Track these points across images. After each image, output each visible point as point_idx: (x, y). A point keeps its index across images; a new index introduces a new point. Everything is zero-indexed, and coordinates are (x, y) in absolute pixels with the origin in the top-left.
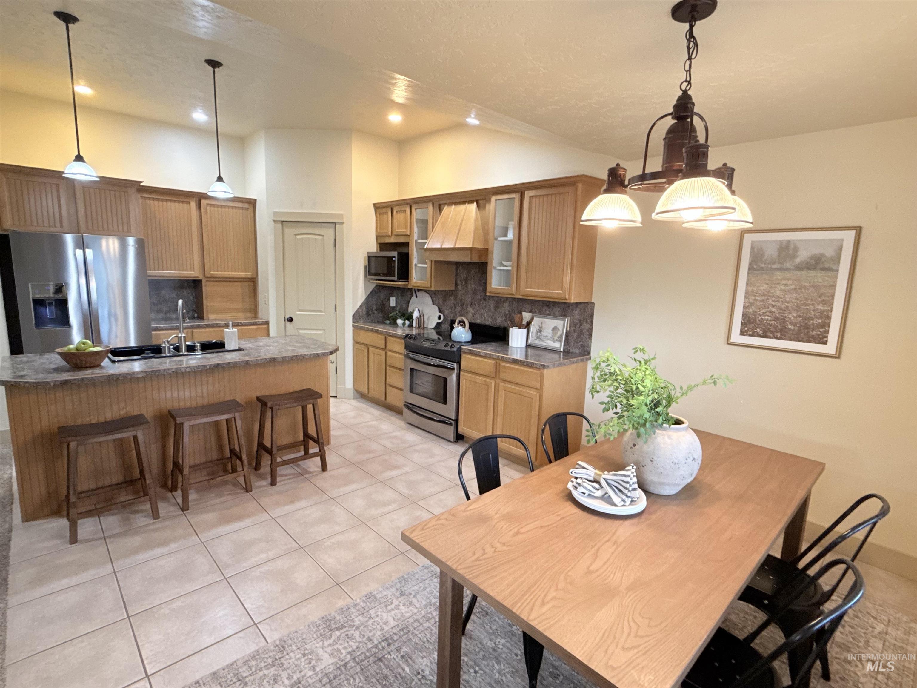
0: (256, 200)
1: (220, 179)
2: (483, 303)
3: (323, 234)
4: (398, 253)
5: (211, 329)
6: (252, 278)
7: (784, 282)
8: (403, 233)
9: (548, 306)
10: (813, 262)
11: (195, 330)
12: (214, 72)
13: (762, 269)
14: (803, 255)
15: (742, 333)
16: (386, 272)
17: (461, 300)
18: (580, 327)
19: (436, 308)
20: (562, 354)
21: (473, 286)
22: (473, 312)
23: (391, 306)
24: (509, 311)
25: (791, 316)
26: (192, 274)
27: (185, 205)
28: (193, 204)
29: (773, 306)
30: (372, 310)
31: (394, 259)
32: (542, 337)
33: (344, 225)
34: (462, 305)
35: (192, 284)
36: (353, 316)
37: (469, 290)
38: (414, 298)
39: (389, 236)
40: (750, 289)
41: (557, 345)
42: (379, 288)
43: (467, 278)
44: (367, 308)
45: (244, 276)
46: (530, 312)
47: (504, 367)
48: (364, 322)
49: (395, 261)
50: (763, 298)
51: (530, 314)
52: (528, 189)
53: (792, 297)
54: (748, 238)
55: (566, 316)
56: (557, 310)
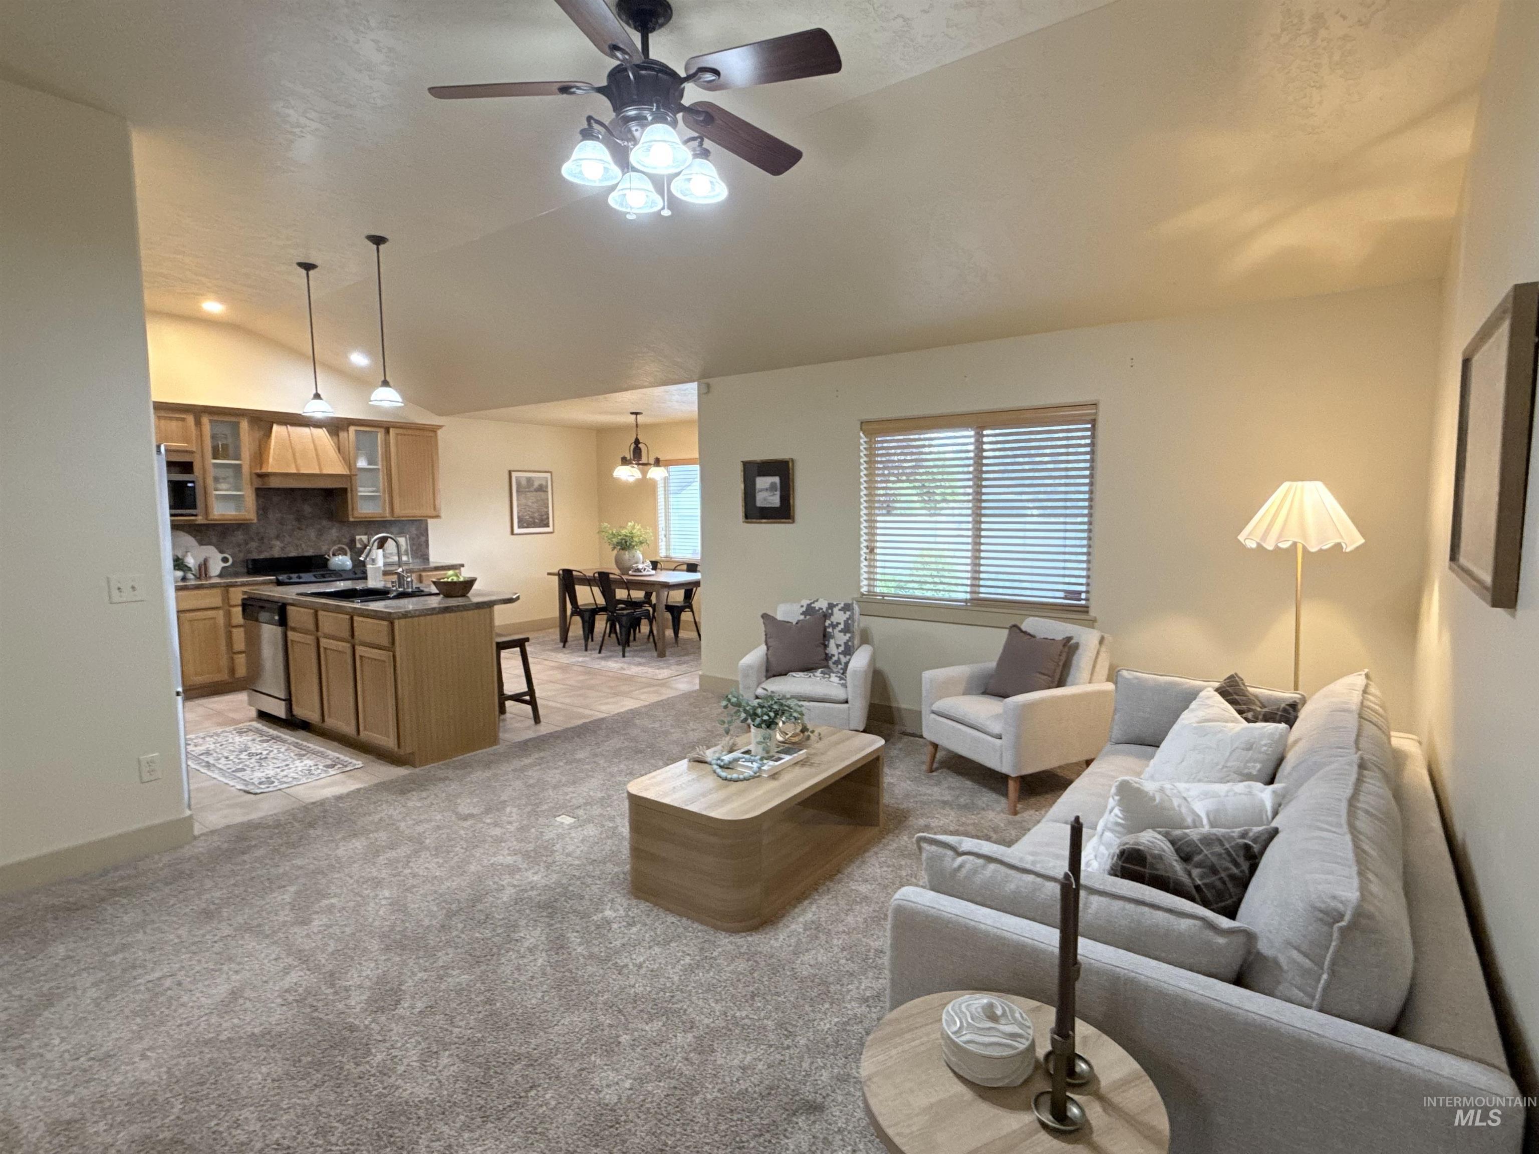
1: (317, 396)
7: (532, 498)
8: (178, 449)
9: (389, 527)
10: (540, 488)
12: (308, 274)
13: (522, 491)
14: (536, 484)
15: (519, 527)
19: (214, 549)
21: (277, 515)
24: (338, 538)
25: (536, 515)
29: (529, 511)
40: (519, 502)
46: (366, 534)
47: (427, 576)
49: (193, 487)
50: (525, 507)
52: (394, 427)
53: (535, 505)
54: (514, 475)
55: (405, 534)
56: (395, 530)
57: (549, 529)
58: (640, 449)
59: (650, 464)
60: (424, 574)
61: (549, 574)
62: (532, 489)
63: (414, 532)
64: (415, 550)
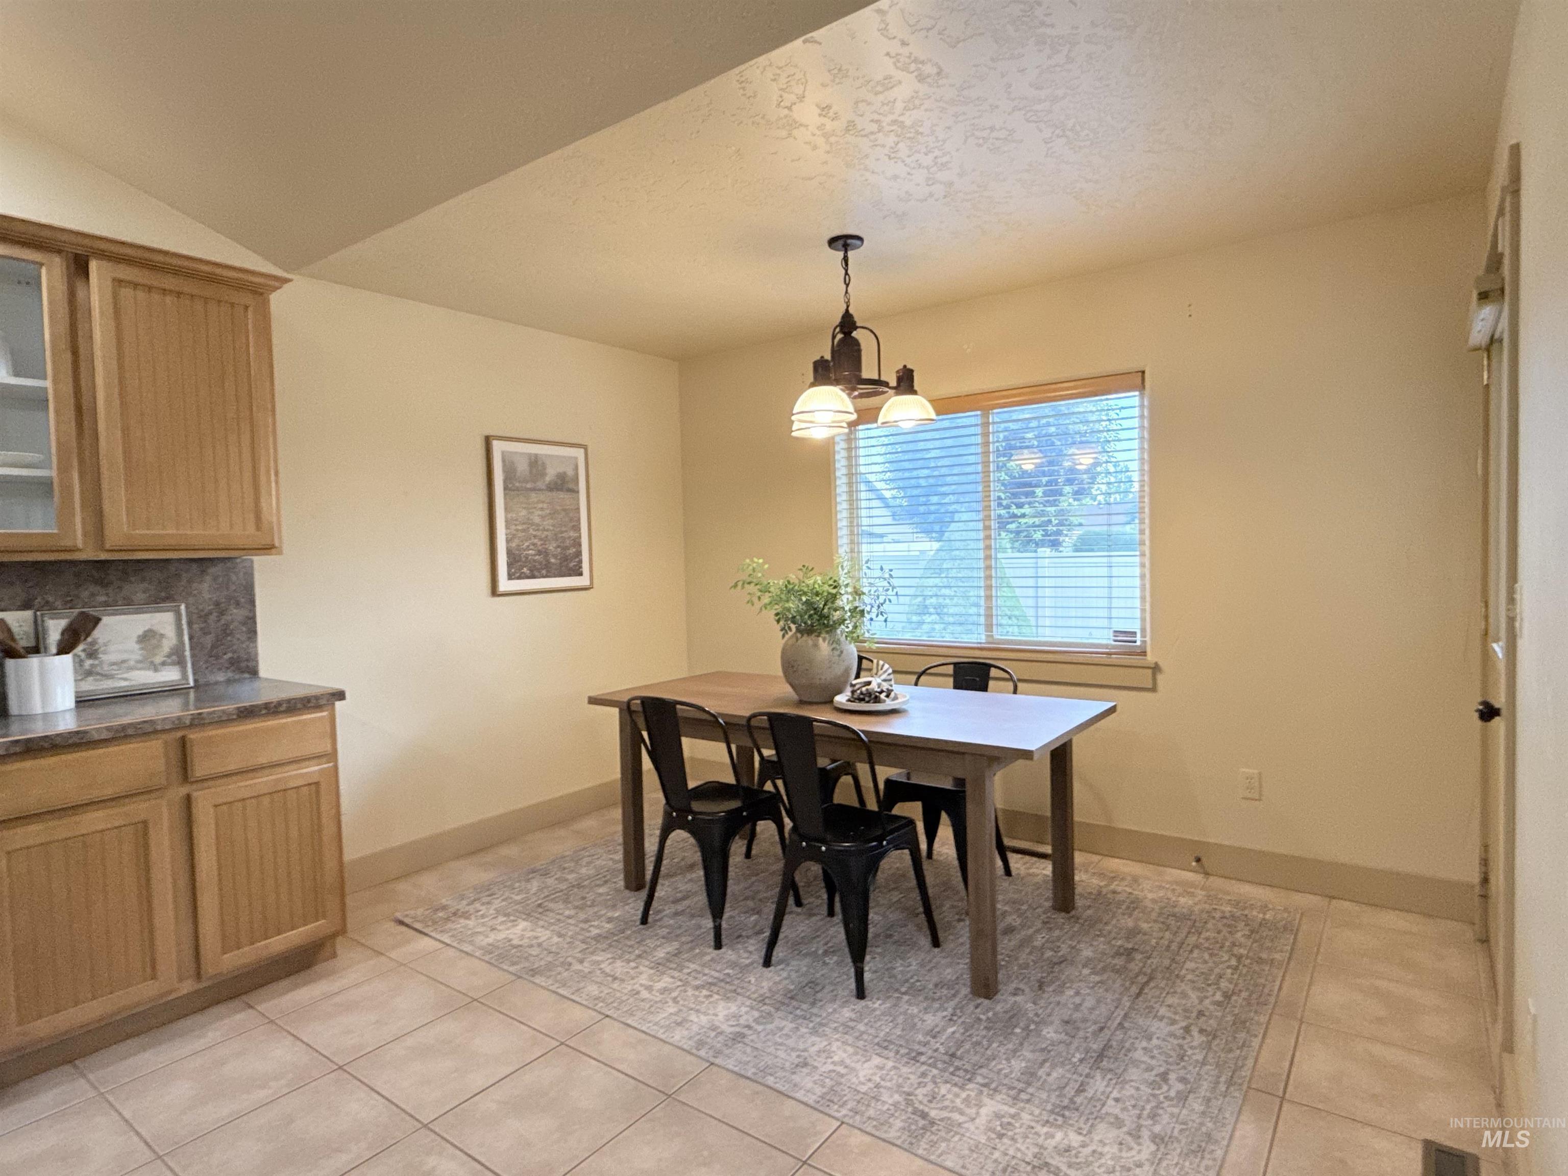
7: (540, 506)
10: (559, 482)
13: (518, 489)
14: (551, 473)
15: (511, 577)
18: (217, 620)
20: (192, 692)
25: (551, 547)
29: (535, 536)
32: (106, 667)
40: (509, 516)
46: (25, 606)
50: (525, 526)
51: (28, 614)
52: (103, 255)
53: (548, 523)
54: (497, 446)
55: (174, 601)
56: (138, 590)
57: (583, 581)
58: (856, 343)
59: (886, 384)
60: (193, 735)
61: (593, 701)
62: (540, 484)
63: (207, 596)
64: (209, 646)
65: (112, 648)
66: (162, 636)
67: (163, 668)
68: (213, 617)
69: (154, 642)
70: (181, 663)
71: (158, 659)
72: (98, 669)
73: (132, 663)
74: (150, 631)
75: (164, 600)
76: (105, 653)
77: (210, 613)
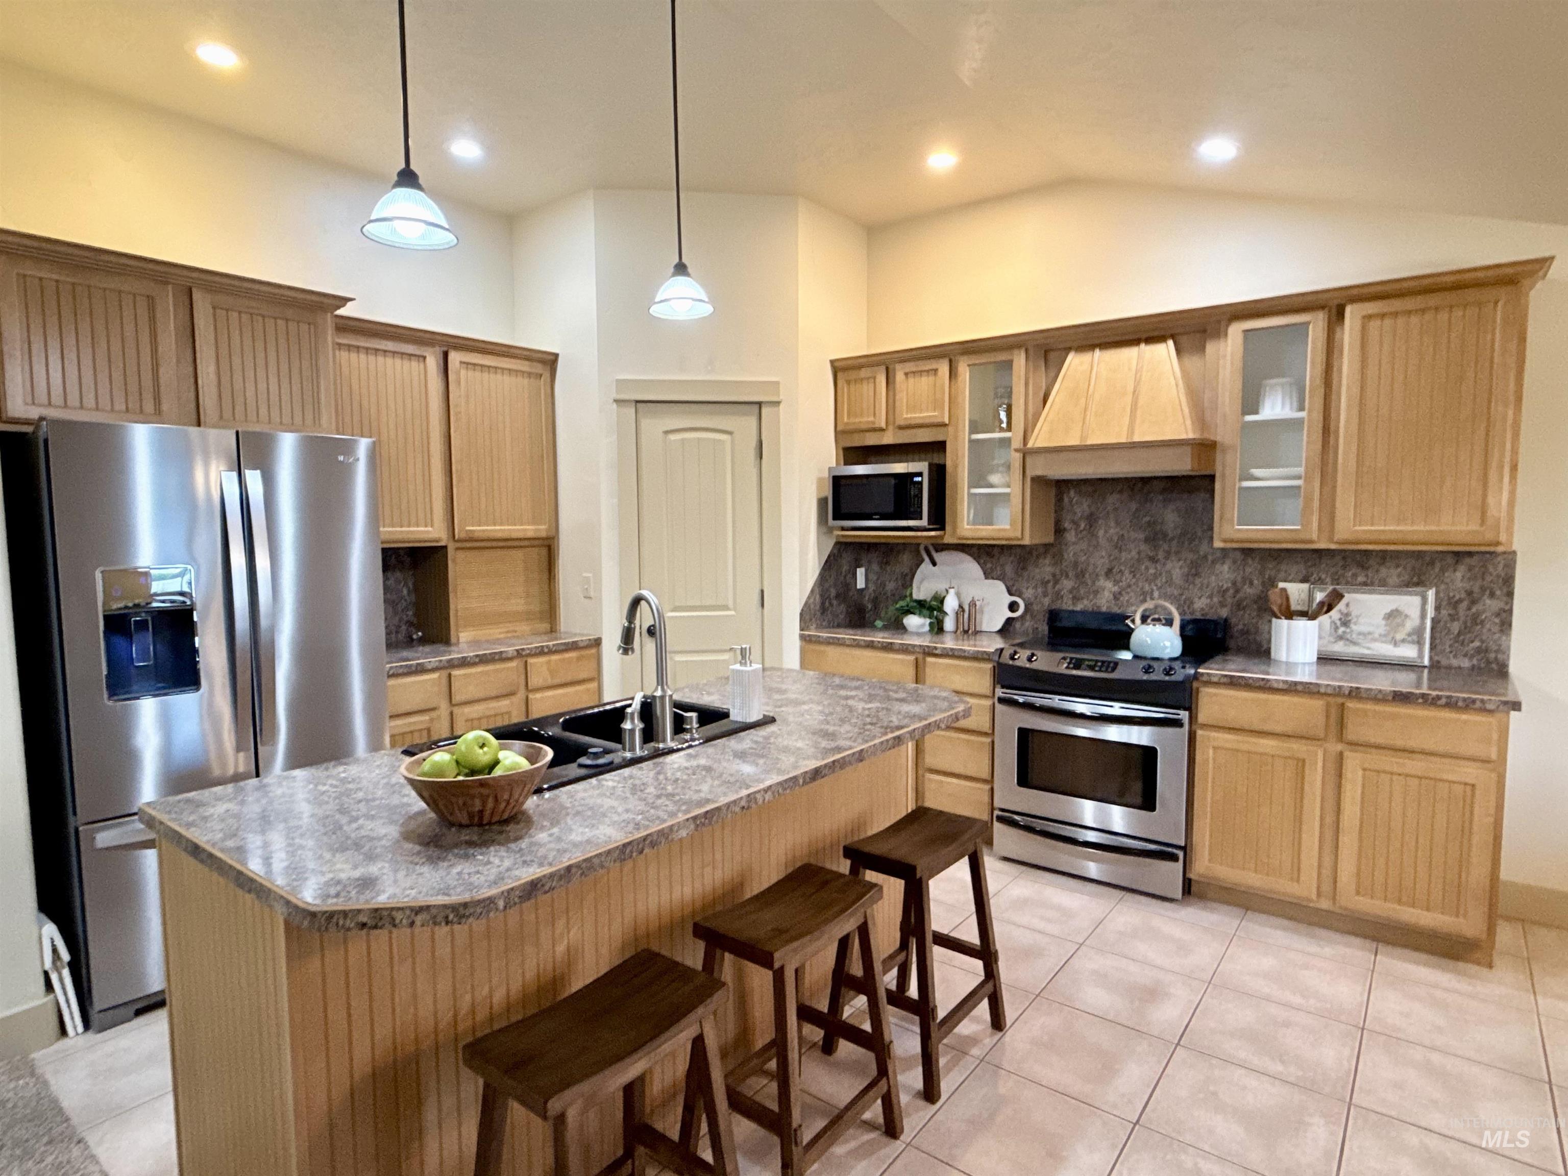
0: (556, 356)
2: (1147, 568)
3: (729, 429)
4: (930, 465)
5: (490, 667)
6: (547, 538)
8: (927, 421)
9: (1363, 566)
11: (456, 672)
16: (890, 509)
17: (1076, 564)
18: (1469, 609)
19: (1000, 586)
20: (1426, 671)
21: (1112, 531)
22: (1116, 589)
23: (858, 587)
24: (1234, 583)
26: (428, 532)
27: (414, 364)
28: (432, 362)
30: (829, 597)
31: (919, 479)
32: (1354, 636)
33: (782, 406)
34: (1080, 575)
35: (407, 560)
36: (801, 614)
37: (1102, 541)
38: (926, 566)
39: (882, 430)
41: (1408, 652)
42: (842, 546)
43: (1092, 514)
44: (821, 596)
45: (530, 534)
46: (1304, 580)
48: (819, 627)
49: (921, 483)
51: (1305, 586)
55: (1425, 586)
56: (1393, 574)
63: (1459, 584)
64: (1456, 632)
65: (1361, 620)
66: (1406, 616)
67: (1402, 645)
68: (1464, 605)
69: (1398, 620)
70: (1420, 643)
71: (1399, 636)
72: (1348, 636)
73: (1376, 636)
74: (1397, 610)
75: (1417, 584)
76: (1355, 624)
77: (1460, 601)
